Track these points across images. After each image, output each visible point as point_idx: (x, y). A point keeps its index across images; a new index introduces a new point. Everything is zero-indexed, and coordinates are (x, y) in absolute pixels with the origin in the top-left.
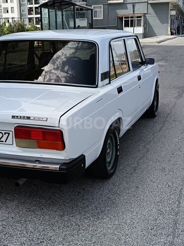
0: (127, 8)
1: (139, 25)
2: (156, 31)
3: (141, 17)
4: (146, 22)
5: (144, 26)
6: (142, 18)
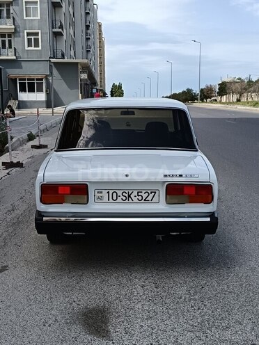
0: (21, 67)
1: (40, 90)
2: (64, 99)
3: (42, 79)
4: (49, 86)
5: (46, 91)
6: (44, 81)
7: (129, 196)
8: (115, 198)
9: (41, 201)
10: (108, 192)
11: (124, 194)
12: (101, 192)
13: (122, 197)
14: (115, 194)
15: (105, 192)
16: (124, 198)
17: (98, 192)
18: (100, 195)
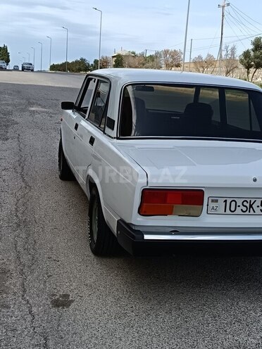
7: (251, 206)
8: (233, 209)
9: (139, 212)
10: (226, 201)
11: (245, 203)
12: (217, 201)
13: (242, 207)
14: (233, 203)
15: (221, 202)
16: (244, 209)
17: (212, 201)
18: (214, 205)
